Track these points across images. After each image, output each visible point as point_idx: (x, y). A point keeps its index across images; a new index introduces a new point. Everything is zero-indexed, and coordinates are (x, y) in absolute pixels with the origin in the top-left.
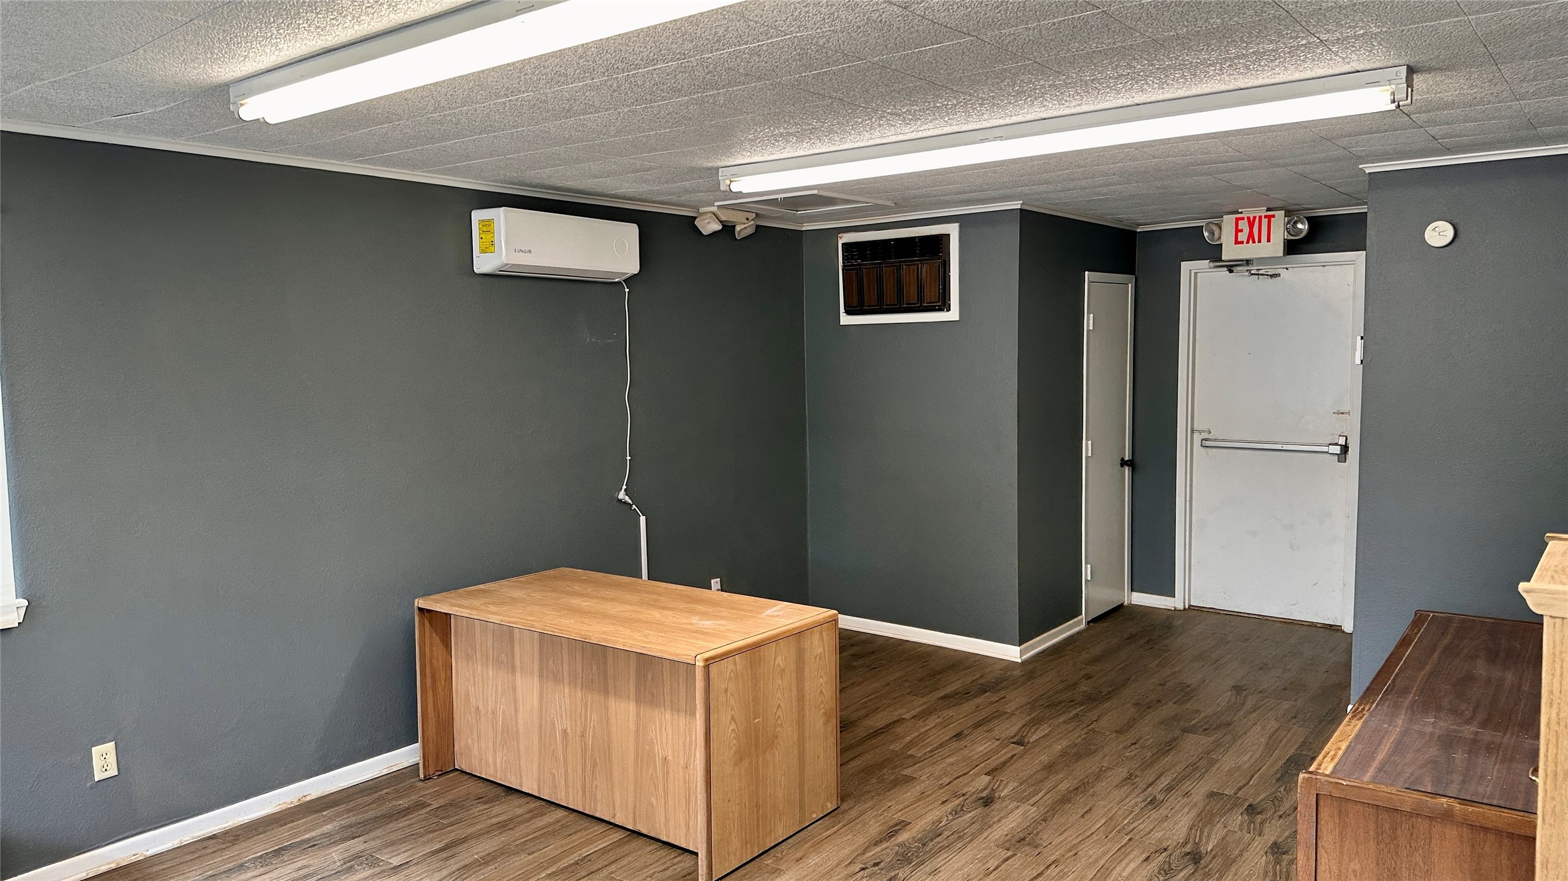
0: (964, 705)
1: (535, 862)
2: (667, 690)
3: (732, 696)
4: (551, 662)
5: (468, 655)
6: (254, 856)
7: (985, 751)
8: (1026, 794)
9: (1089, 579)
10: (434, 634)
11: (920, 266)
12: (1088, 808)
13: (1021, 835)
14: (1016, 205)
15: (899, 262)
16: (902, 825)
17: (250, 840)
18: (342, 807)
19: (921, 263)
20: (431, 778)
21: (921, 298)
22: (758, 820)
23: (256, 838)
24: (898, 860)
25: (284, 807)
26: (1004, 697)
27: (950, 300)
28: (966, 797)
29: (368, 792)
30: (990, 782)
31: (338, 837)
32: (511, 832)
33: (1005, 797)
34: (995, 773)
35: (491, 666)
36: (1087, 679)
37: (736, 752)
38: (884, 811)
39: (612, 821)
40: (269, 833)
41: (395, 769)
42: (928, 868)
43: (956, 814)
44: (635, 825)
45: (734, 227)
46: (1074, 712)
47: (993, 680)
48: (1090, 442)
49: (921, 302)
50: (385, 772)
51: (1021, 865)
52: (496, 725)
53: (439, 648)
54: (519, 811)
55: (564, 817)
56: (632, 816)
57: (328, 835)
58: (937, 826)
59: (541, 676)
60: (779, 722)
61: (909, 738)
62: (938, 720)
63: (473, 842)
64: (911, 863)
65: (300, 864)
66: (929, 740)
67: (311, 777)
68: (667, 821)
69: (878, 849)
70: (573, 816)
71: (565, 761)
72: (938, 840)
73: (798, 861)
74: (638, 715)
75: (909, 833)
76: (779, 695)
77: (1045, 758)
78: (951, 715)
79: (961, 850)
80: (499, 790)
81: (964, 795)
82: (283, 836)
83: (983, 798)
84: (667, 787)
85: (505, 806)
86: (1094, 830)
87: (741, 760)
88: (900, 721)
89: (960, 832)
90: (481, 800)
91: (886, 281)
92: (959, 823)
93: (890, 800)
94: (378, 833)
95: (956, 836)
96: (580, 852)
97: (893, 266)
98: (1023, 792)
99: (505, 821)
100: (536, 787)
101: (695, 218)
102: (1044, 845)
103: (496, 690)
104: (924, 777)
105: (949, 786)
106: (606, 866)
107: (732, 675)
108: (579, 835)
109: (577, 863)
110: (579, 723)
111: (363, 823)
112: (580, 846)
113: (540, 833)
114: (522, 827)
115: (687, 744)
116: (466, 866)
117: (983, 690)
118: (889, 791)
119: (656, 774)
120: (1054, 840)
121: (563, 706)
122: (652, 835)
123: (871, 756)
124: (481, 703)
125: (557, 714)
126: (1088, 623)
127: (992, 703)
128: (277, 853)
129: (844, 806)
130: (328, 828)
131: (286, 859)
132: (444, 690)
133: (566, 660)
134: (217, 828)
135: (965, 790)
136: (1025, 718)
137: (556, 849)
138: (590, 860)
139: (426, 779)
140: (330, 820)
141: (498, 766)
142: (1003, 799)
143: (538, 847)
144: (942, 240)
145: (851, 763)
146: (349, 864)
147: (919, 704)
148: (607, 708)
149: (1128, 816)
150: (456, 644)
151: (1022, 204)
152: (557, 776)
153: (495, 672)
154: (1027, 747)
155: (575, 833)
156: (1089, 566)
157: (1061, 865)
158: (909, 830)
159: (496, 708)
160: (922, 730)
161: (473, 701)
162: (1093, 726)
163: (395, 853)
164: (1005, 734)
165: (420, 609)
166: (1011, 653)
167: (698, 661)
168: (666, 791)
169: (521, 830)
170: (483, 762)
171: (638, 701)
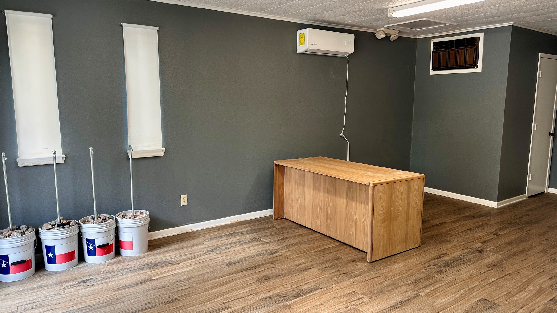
0: (472, 220)
1: (310, 247)
2: (358, 194)
3: (382, 199)
4: (317, 184)
5: (290, 181)
6: (224, 234)
7: (481, 236)
8: (497, 251)
9: (530, 180)
10: (279, 173)
11: (466, 50)
12: (525, 258)
13: (495, 264)
14: (511, 24)
15: (457, 49)
16: (445, 255)
17: (223, 230)
18: (250, 225)
19: (466, 49)
20: (276, 220)
21: (465, 63)
22: (390, 244)
23: (225, 229)
24: (443, 265)
25: (233, 222)
26: (490, 219)
27: (478, 64)
28: (472, 249)
29: (257, 221)
30: (482, 246)
31: (249, 232)
32: (302, 238)
33: (489, 251)
34: (484, 243)
35: (297, 185)
36: (526, 216)
37: (383, 218)
38: (438, 250)
39: (336, 239)
40: (228, 229)
41: (265, 216)
42: (456, 269)
43: (468, 254)
44: (344, 241)
45: (390, 36)
46: (520, 227)
47: (485, 213)
48: (536, 124)
49: (465, 64)
50: (262, 216)
51: (495, 273)
52: (298, 204)
53: (281, 178)
54: (305, 232)
55: (320, 236)
56: (343, 238)
57: (246, 231)
58: (460, 257)
59: (313, 189)
60: (399, 211)
61: (449, 228)
62: (461, 224)
63: (290, 239)
64: (449, 267)
65: (238, 238)
66: (457, 230)
67: (241, 214)
68: (356, 240)
69: (435, 261)
70: (323, 236)
71: (321, 217)
72: (459, 261)
73: (404, 260)
74: (347, 203)
75: (448, 257)
76: (400, 201)
77: (506, 240)
78: (467, 222)
79: (469, 265)
80: (298, 226)
81: (471, 248)
82: (233, 230)
83: (479, 250)
84: (356, 229)
85: (300, 230)
86: (527, 266)
87: (384, 222)
88: (445, 222)
89: (469, 260)
90: (292, 228)
91: (451, 57)
92: (468, 257)
93: (441, 247)
94: (261, 233)
95: (467, 261)
96: (325, 246)
97: (454, 51)
98: (496, 250)
99: (300, 234)
100: (310, 226)
101: (375, 33)
102: (505, 268)
103: (298, 193)
104: (455, 241)
105: (465, 245)
106: (334, 252)
107: (383, 191)
108: (325, 242)
109: (324, 249)
110: (326, 205)
111: (256, 229)
112: (325, 245)
113: (312, 239)
114: (306, 237)
115: (364, 214)
116: (288, 245)
117: (481, 216)
118: (440, 244)
119: (353, 224)
120: (508, 267)
121: (320, 199)
122: (350, 244)
123: (433, 232)
124: (293, 197)
125: (318, 201)
126: (528, 197)
127: (484, 220)
128: (231, 234)
129: (422, 246)
130: (246, 229)
131: (233, 236)
132: (281, 192)
133: (322, 183)
134: (214, 225)
135: (471, 247)
136: (498, 226)
137: (317, 244)
138: (329, 249)
139: (275, 220)
140: (246, 227)
141: (298, 218)
142: (488, 251)
143: (311, 243)
144: (476, 39)
145: (425, 233)
146: (252, 240)
147: (454, 218)
148: (336, 200)
149: (543, 263)
150: (286, 177)
151: (513, 23)
152: (317, 222)
153: (298, 187)
154: (498, 236)
155: (324, 241)
156: (531, 175)
157: (512, 275)
158: (448, 256)
159: (298, 199)
160: (454, 226)
161: (290, 196)
162: (528, 232)
163: (266, 239)
164: (489, 231)
165: (276, 164)
166: (494, 204)
167: (371, 184)
168: (356, 230)
169: (305, 238)
170: (293, 217)
171: (347, 199)
